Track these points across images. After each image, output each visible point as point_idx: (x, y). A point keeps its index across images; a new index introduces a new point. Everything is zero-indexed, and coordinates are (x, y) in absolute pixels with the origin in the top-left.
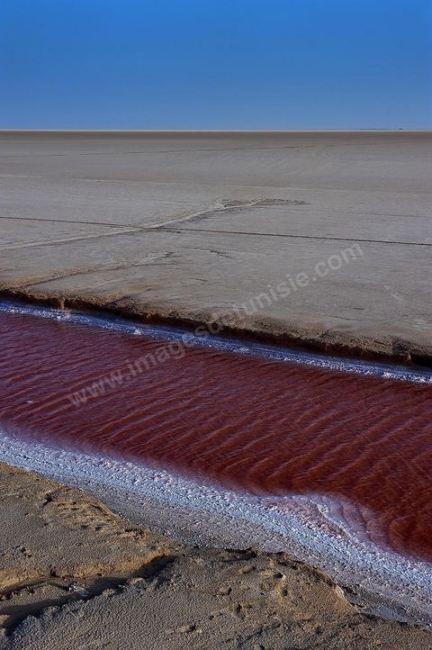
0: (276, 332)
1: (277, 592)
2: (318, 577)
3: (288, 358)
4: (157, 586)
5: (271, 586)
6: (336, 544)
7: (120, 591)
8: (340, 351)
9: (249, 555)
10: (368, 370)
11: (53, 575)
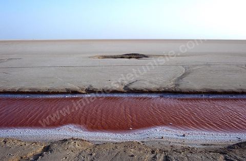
0: (36, 91)
1: (77, 145)
2: (83, 140)
3: (41, 97)
4: (51, 152)
5: (75, 145)
6: (79, 134)
7: (43, 156)
8: (54, 93)
9: (65, 140)
10: (62, 96)
11: (22, 158)
